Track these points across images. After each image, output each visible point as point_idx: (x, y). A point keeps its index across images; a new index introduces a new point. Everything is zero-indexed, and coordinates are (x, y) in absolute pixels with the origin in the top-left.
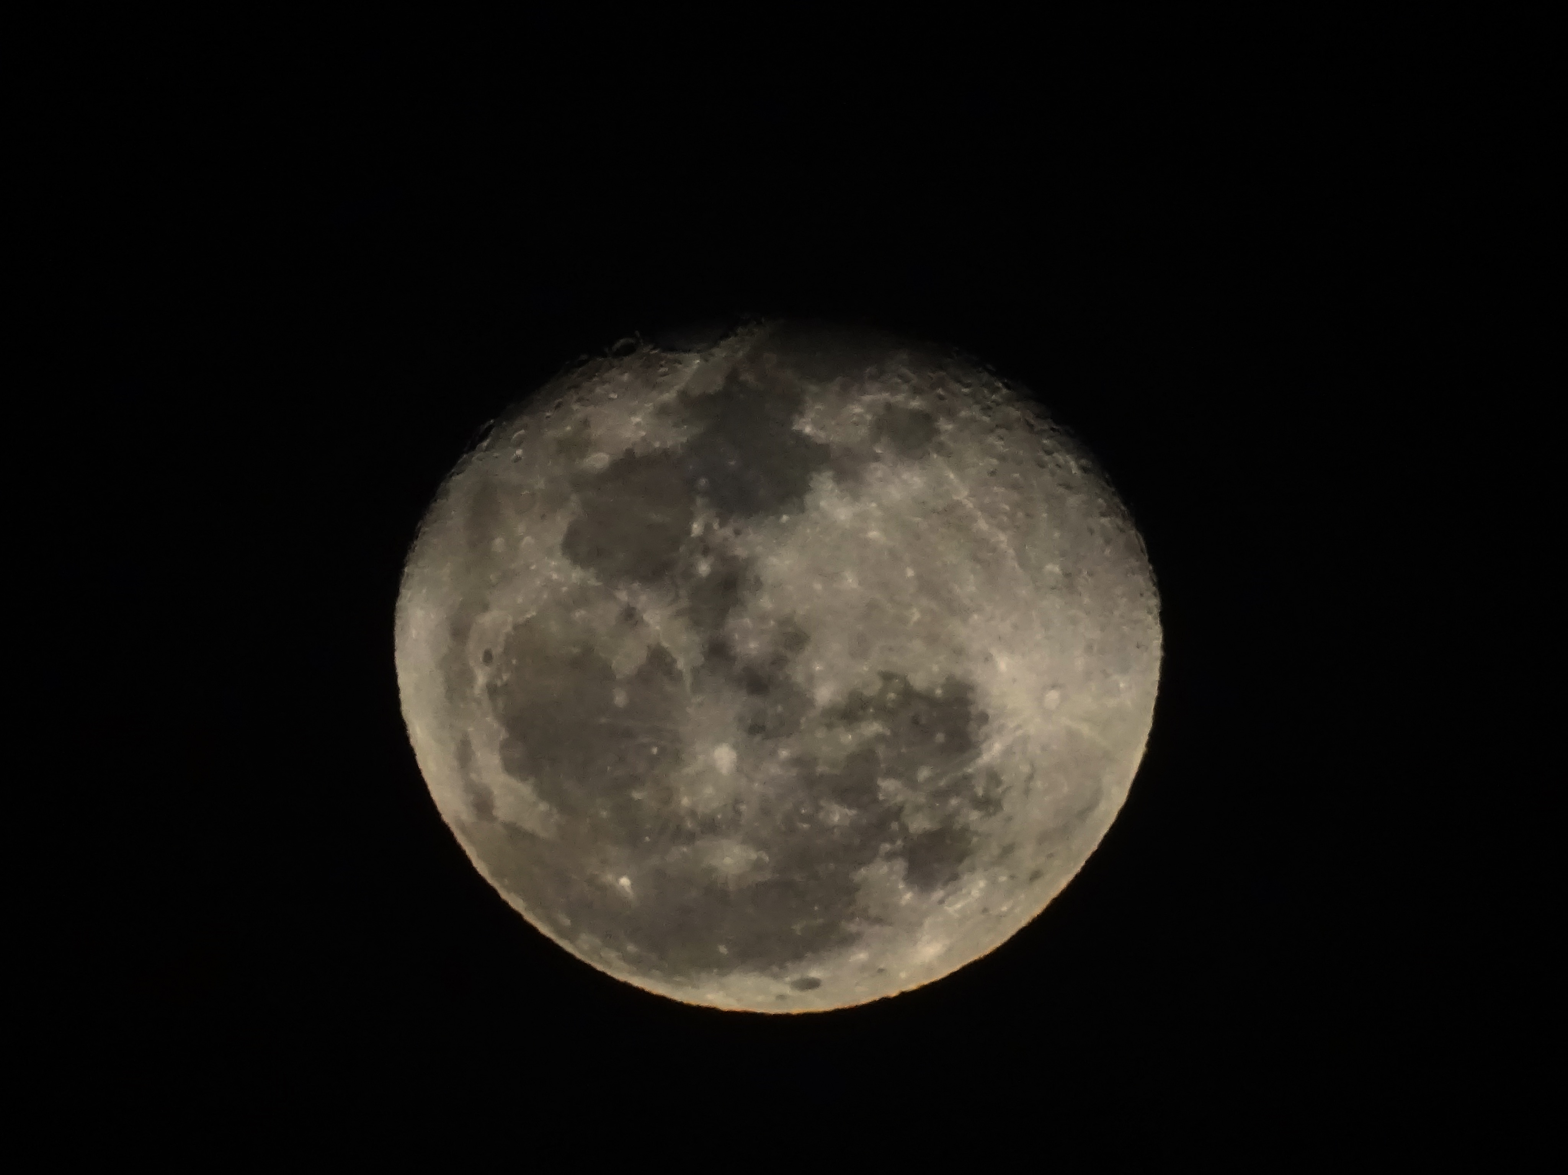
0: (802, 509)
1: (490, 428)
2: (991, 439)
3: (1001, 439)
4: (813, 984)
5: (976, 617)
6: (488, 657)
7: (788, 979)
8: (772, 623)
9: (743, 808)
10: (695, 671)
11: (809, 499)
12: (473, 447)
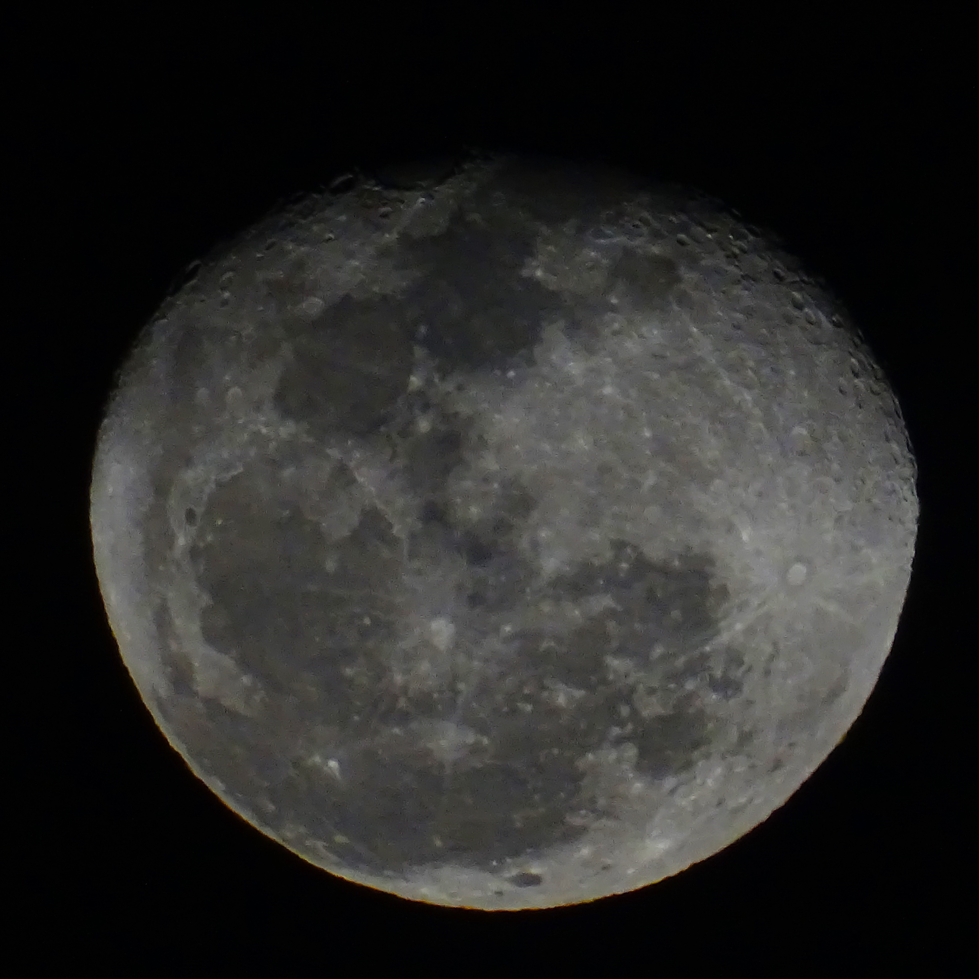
0: (531, 362)
1: (197, 268)
2: (737, 291)
3: (746, 289)
4: (534, 880)
5: (717, 482)
6: (190, 516)
7: (507, 875)
8: (496, 486)
9: (461, 686)
10: (413, 536)
11: (537, 350)
12: (177, 289)
